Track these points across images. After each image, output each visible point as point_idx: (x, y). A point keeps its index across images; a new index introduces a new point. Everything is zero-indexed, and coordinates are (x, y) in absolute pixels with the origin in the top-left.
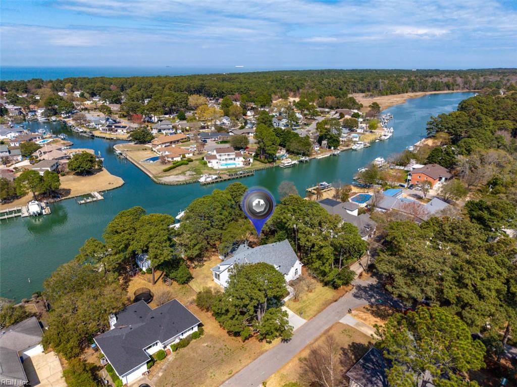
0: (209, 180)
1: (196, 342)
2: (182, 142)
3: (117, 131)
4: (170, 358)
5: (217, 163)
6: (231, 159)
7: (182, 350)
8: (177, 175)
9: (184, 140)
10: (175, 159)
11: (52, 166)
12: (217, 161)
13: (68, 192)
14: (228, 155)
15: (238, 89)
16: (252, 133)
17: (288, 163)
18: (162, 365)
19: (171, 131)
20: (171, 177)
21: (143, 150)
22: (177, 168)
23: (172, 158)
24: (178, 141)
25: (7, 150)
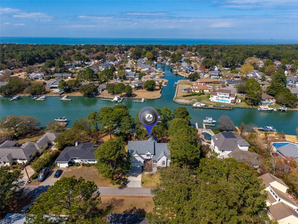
0: (199, 105)
1: (93, 167)
2: (214, 84)
3: (189, 73)
4: (79, 167)
5: (217, 98)
6: (226, 97)
7: (85, 167)
8: (186, 99)
9: (216, 83)
10: (196, 91)
11: (139, 84)
12: (217, 97)
13: (136, 95)
14: (225, 94)
15: (293, 55)
16: (266, 85)
17: (264, 108)
18: (75, 168)
19: (216, 77)
20: (183, 100)
21: (188, 84)
22: (192, 96)
23: (194, 91)
24: (211, 83)
25: (134, 75)
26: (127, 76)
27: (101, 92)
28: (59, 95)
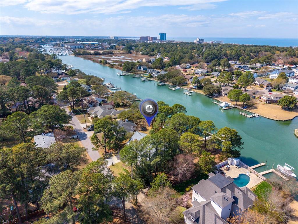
26: (285, 87)
27: (224, 95)
28: (189, 90)
